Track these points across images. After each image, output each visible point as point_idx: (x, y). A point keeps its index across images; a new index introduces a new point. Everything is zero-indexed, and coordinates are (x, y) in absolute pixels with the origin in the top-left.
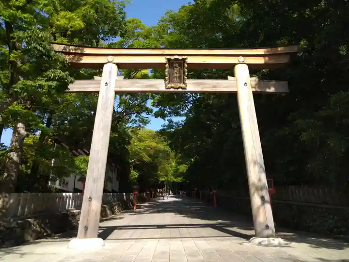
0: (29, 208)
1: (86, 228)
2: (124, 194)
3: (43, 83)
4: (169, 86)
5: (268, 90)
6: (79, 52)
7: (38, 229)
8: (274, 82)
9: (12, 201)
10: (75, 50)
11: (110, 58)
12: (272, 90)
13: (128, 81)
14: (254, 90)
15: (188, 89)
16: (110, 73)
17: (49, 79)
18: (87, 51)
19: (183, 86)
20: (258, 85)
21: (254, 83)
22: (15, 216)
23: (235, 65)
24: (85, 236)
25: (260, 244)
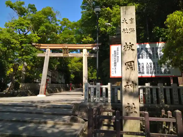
0: (28, 87)
1: (41, 92)
2: (68, 84)
3: (29, 57)
4: (64, 55)
5: (92, 56)
6: (40, 45)
7: (31, 93)
8: (94, 54)
9: (24, 85)
10: (39, 44)
11: (48, 47)
12: (93, 56)
13: (53, 54)
14: (88, 56)
15: (69, 56)
16: (48, 51)
17: (31, 56)
18: (42, 45)
19: (68, 55)
20: (89, 55)
21: (88, 54)
22: (25, 89)
23: (83, 49)
24: (41, 94)
25: (82, 97)
